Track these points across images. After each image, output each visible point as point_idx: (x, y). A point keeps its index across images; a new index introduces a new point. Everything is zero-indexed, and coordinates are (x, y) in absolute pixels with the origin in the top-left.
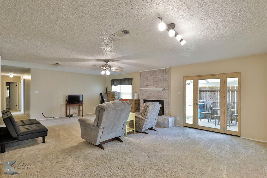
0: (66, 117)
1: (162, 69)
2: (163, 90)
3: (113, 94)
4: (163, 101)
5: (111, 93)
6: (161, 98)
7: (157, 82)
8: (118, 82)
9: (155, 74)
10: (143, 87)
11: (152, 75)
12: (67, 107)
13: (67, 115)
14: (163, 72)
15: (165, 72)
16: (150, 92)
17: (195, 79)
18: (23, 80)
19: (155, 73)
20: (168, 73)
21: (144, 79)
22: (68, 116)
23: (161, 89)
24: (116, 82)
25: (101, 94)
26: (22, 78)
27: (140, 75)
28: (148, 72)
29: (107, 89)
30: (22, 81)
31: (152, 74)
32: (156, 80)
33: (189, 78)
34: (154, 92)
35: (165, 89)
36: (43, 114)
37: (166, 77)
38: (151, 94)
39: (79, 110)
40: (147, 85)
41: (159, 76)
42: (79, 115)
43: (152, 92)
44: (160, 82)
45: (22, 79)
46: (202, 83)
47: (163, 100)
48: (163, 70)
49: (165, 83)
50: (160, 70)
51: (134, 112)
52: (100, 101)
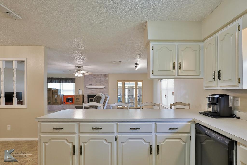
1: (103, 74)
3: (55, 91)
5: (52, 91)
7: (100, 82)
8: (58, 80)
11: (95, 78)
14: (104, 76)
15: (105, 76)
16: (93, 89)
17: (123, 82)
19: (98, 76)
20: (107, 77)
21: (88, 80)
23: (103, 87)
24: (54, 80)
31: (95, 76)
32: (98, 81)
33: (120, 81)
34: (97, 89)
35: (105, 87)
37: (106, 80)
38: (95, 90)
40: (91, 84)
41: (101, 78)
44: (102, 82)
46: (127, 84)
49: (106, 83)
50: (102, 74)
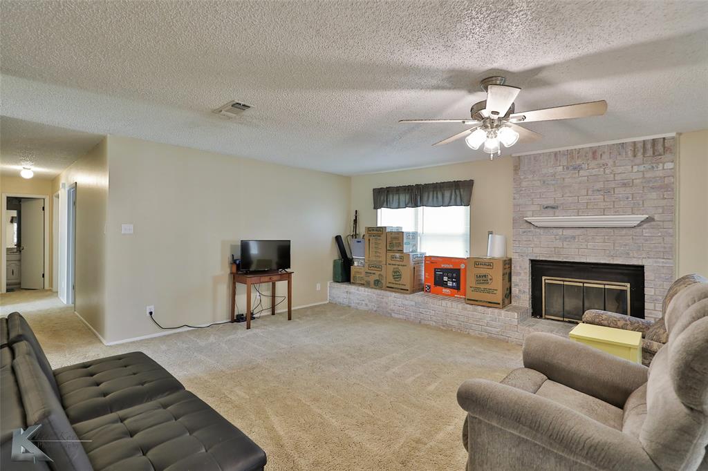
0: (233, 321)
1: (634, 143)
2: (639, 225)
3: (396, 238)
4: (642, 267)
5: (383, 237)
6: (628, 254)
7: (607, 192)
8: (407, 197)
9: (593, 164)
10: (530, 213)
11: (578, 168)
12: (234, 284)
13: (236, 313)
14: (640, 155)
15: (650, 152)
16: (567, 232)
18: (67, 189)
19: (595, 158)
20: (668, 157)
21: (538, 183)
22: (239, 319)
24: (396, 197)
25: (338, 239)
26: (62, 181)
27: (517, 169)
28: (556, 154)
29: (355, 221)
30: (63, 194)
31: (579, 162)
32: (599, 185)
34: (594, 230)
35: (649, 220)
36: (151, 313)
37: (660, 174)
38: (574, 238)
39: (273, 296)
40: (551, 203)
41: (620, 170)
42: (273, 313)
43: (578, 232)
44: (621, 192)
45: (64, 184)
47: (641, 264)
48: (640, 146)
49: (654, 195)
50: (623, 144)
51: (501, 306)
52: (335, 261)
